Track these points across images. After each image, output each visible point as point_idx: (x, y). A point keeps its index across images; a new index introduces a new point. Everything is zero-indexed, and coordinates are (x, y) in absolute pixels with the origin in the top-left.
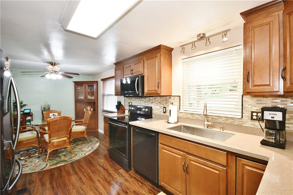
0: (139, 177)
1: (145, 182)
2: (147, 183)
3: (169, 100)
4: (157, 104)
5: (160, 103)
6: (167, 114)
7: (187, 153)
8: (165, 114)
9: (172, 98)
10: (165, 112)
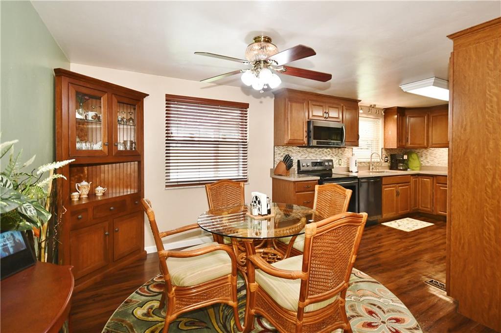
3: (344, 152)
4: (332, 157)
6: (342, 166)
7: (397, 184)
8: (341, 166)
9: (346, 149)
10: (340, 165)
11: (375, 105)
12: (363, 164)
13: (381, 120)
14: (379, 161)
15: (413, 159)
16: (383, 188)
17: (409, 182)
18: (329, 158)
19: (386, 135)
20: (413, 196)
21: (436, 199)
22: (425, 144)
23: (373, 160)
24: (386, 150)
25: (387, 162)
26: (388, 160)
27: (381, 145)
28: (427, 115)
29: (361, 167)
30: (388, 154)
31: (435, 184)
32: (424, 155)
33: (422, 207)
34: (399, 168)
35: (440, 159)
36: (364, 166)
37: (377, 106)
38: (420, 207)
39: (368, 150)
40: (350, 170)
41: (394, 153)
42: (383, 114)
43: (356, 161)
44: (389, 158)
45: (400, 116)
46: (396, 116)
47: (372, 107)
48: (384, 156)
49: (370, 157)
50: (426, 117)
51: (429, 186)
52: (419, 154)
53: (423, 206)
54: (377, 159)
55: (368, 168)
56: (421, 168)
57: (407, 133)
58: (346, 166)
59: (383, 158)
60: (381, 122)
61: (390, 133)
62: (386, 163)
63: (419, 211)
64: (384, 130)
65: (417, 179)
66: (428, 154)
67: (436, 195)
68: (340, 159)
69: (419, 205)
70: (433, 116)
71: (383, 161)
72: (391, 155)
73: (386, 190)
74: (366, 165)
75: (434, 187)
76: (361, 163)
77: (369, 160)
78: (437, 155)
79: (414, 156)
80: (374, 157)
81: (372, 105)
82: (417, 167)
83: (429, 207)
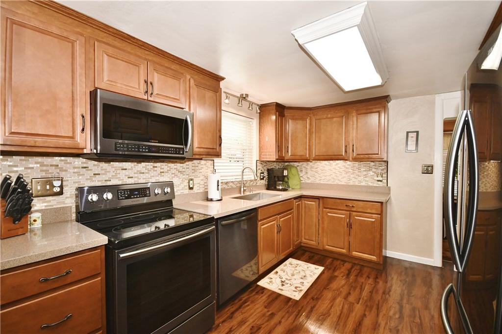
0: (229, 308)
1: (241, 300)
2: (244, 297)
3: (198, 166)
4: (173, 175)
5: (181, 172)
6: (195, 190)
7: (278, 214)
8: (191, 191)
9: (203, 162)
10: (191, 188)
11: (247, 95)
12: (231, 184)
13: (255, 120)
14: (253, 178)
15: (293, 175)
16: (259, 225)
17: (291, 210)
18: (165, 178)
19: (262, 143)
20: (295, 227)
21: (323, 228)
22: (307, 156)
23: (245, 178)
24: (262, 162)
25: (263, 179)
26: (264, 177)
27: (256, 157)
28: (309, 118)
29: (228, 189)
30: (265, 168)
31: (321, 208)
32: (304, 170)
33: (305, 239)
34: (278, 187)
35: (322, 175)
36: (232, 188)
37: (249, 99)
38: (304, 240)
39: (238, 164)
40: (210, 197)
41: (272, 167)
42: (259, 111)
43: (218, 181)
44: (266, 174)
45: (279, 115)
46: (274, 117)
47: (244, 98)
48: (259, 171)
49: (240, 173)
50: (308, 120)
51: (314, 213)
52: (298, 168)
53: (307, 237)
54: (250, 176)
55: (238, 190)
56: (302, 186)
57: (287, 140)
58: (202, 190)
59: (258, 175)
60: (255, 123)
61: (267, 140)
62: (262, 181)
63: (302, 244)
64: (260, 135)
65: (300, 202)
66: (309, 167)
67: (323, 223)
68: (192, 180)
69: (302, 236)
70: (316, 120)
71: (259, 179)
72: (268, 170)
73: (263, 227)
74: (234, 186)
75: (321, 212)
76: (227, 183)
77: (239, 178)
78: (318, 169)
79: (293, 171)
80: (247, 173)
81: (243, 94)
82: (297, 185)
83: (314, 239)
